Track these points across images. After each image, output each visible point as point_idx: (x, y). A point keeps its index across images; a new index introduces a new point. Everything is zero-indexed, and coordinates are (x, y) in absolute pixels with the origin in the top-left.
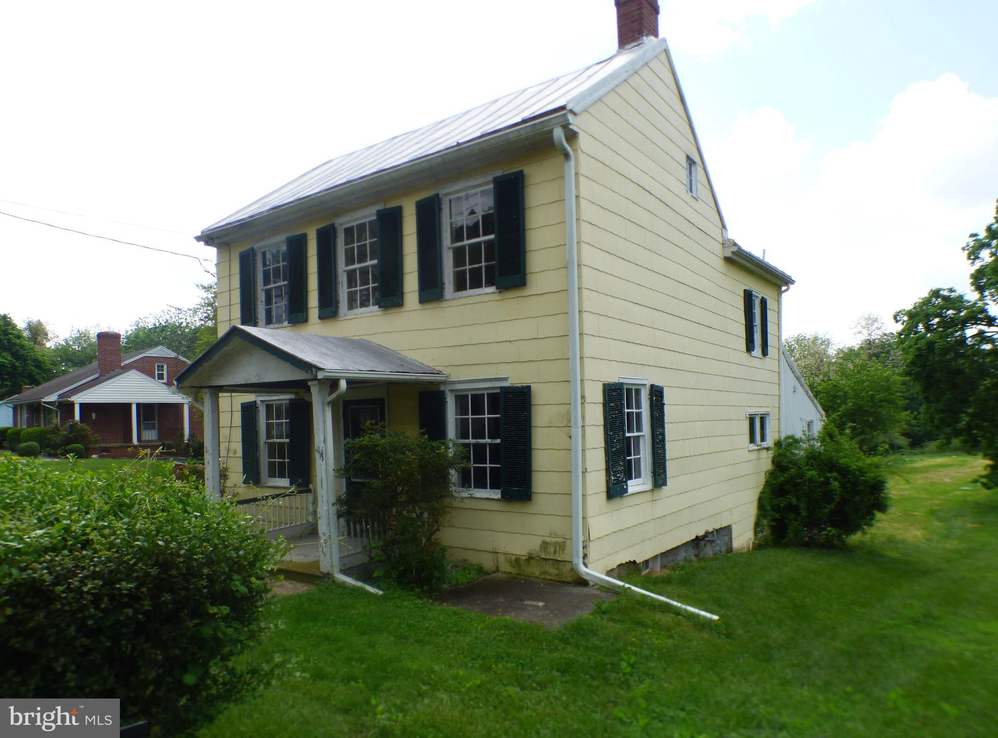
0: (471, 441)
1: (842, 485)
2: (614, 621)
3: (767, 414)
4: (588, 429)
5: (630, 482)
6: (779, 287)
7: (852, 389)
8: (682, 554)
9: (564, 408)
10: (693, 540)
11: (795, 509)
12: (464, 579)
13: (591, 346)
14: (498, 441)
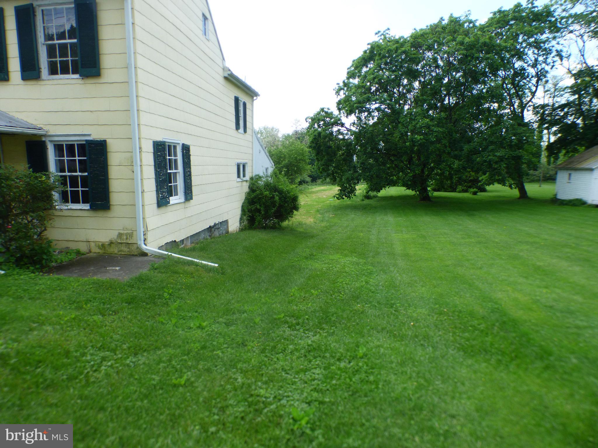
0: (67, 174)
1: (280, 199)
2: (162, 273)
3: (246, 163)
4: (144, 167)
5: (171, 198)
6: (253, 97)
7: (288, 153)
8: (203, 236)
9: (129, 154)
10: (208, 228)
11: (259, 211)
12: (67, 258)
13: (144, 118)
14: (86, 174)
